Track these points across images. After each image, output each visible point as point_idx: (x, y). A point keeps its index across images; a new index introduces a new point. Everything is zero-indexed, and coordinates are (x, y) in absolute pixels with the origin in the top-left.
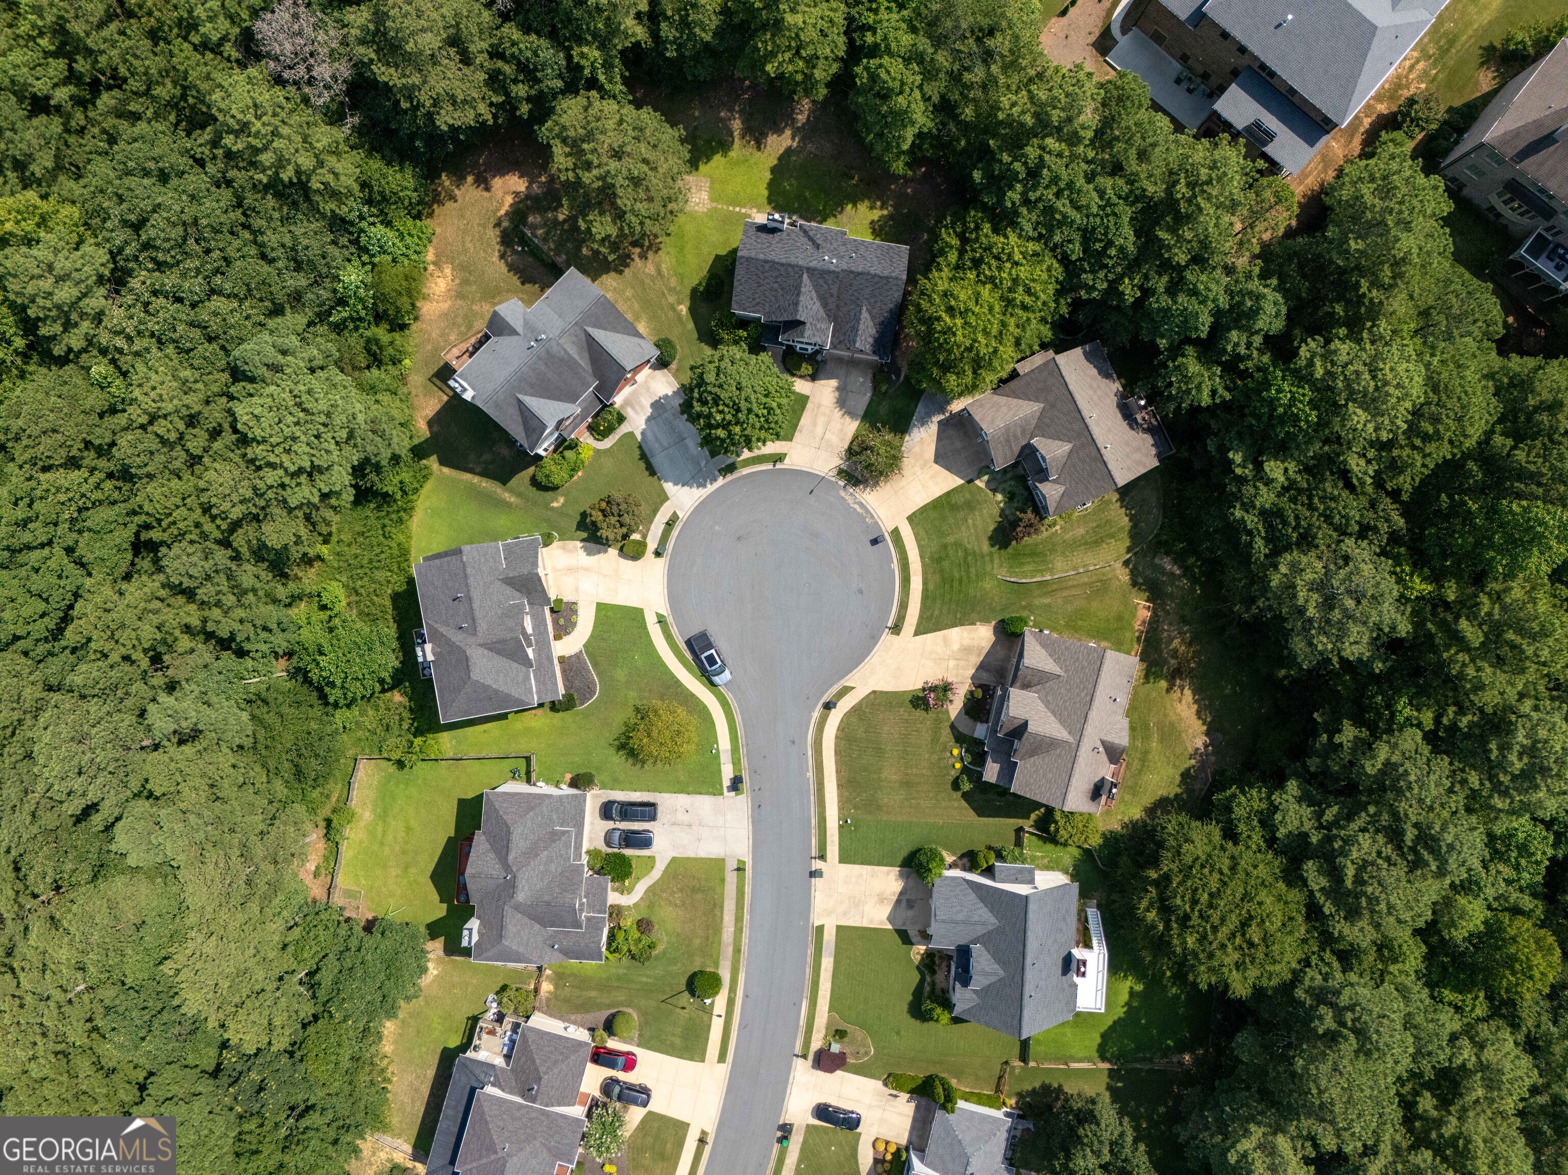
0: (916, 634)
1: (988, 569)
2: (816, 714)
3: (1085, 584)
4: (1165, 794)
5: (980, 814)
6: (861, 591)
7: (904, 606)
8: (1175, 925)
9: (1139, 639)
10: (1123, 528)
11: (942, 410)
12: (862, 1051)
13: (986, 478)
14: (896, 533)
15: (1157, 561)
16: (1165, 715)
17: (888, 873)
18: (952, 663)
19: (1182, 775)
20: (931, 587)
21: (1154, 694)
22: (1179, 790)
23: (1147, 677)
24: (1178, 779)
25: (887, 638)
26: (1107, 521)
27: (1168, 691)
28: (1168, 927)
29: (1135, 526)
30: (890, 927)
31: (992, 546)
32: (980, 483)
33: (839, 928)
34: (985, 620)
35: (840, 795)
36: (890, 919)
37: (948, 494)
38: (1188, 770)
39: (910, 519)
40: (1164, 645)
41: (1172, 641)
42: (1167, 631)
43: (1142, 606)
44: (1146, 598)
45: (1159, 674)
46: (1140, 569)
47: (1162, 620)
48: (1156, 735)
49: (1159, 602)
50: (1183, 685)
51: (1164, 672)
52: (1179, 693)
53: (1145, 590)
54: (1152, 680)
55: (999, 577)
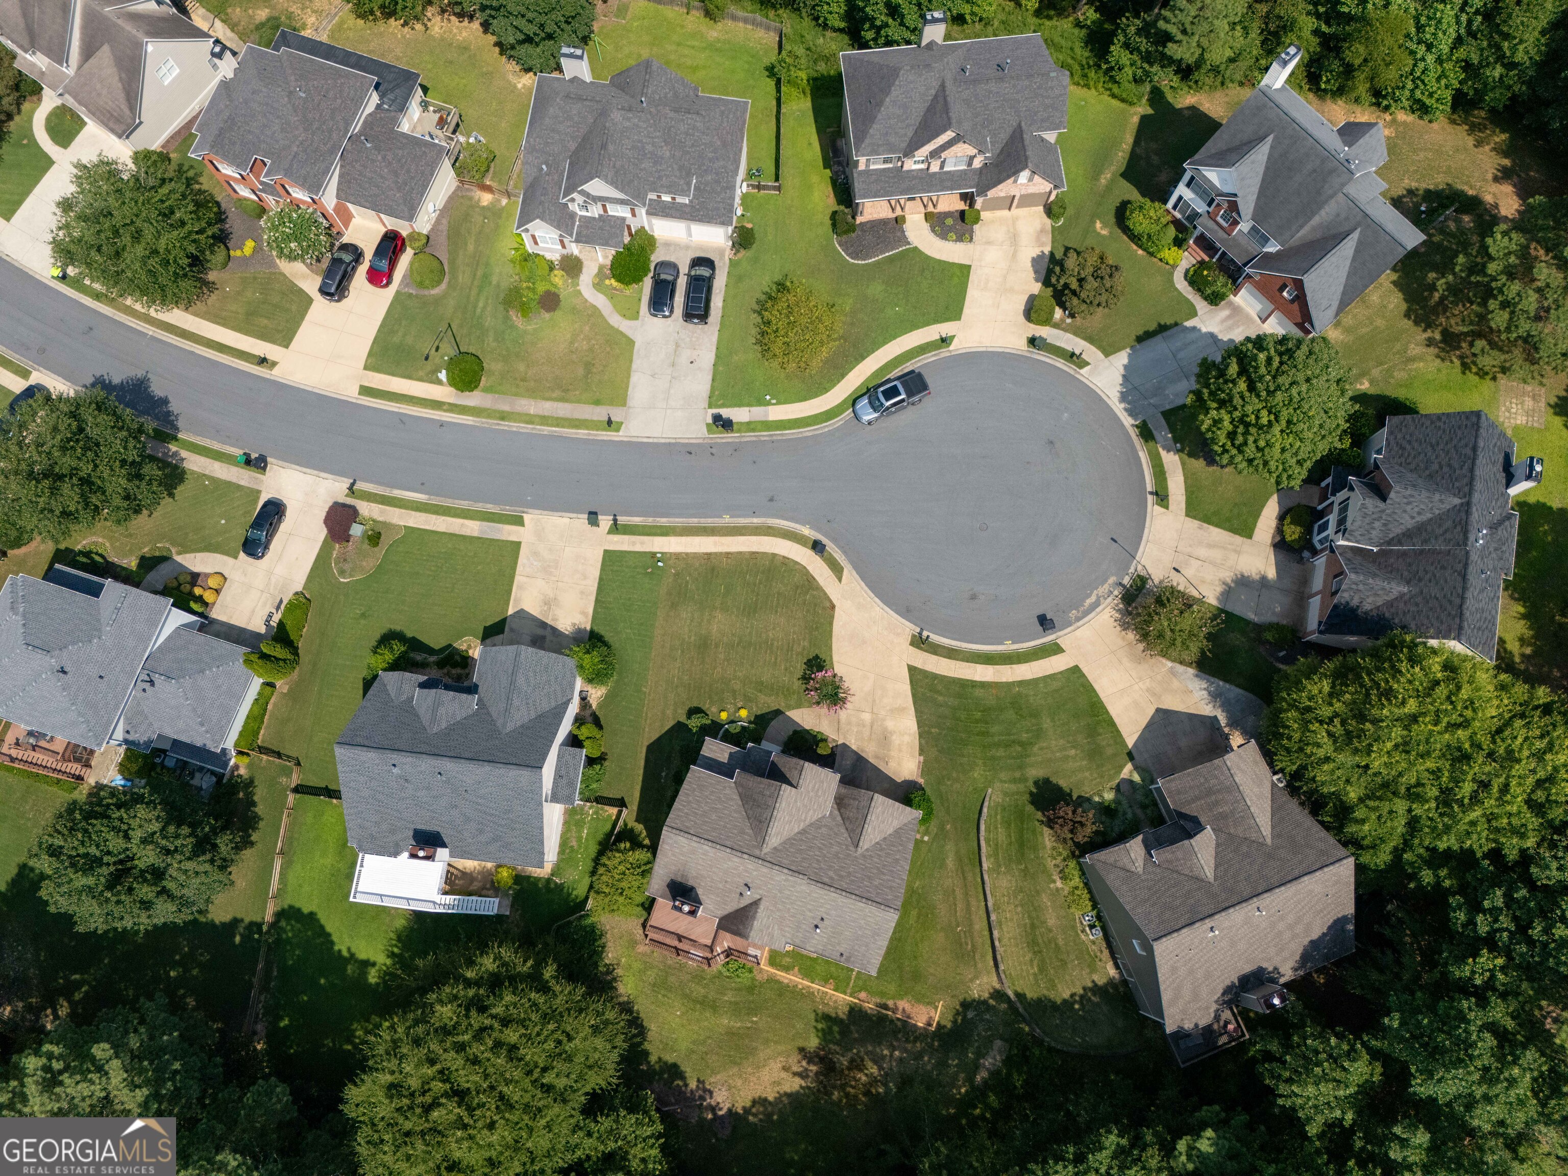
0: (912, 669)
1: (1003, 775)
2: (806, 531)
3: (971, 925)
4: (651, 1035)
5: (651, 748)
6: (973, 597)
7: (951, 654)
8: (471, 992)
9: (885, 1007)
10: (1054, 986)
11: (1234, 723)
12: (347, 567)
13: (1136, 778)
14: (1055, 649)
15: (998, 1043)
16: (767, 1041)
17: (584, 613)
18: (867, 717)
19: (675, 1066)
20: (979, 693)
21: (800, 1026)
22: (653, 1059)
23: (826, 1017)
24: (670, 1058)
25: (909, 629)
26: (1064, 963)
27: (802, 1050)
28: (468, 983)
29: (1054, 1006)
30: (511, 611)
31: (1036, 783)
32: (1128, 771)
33: (518, 545)
34: (925, 769)
35: (696, 556)
36: (521, 614)
37: (1111, 723)
38: (681, 1076)
39: (1076, 669)
40: (870, 1048)
41: (875, 1062)
42: (891, 1056)
43: (932, 1014)
44: (943, 1023)
45: (829, 1037)
46: (988, 1017)
47: (909, 1046)
48: (739, 1025)
49: (936, 1044)
50: (807, 1076)
51: (831, 1046)
52: (796, 1069)
53: (955, 1022)
54: (820, 1026)
55: (990, 790)
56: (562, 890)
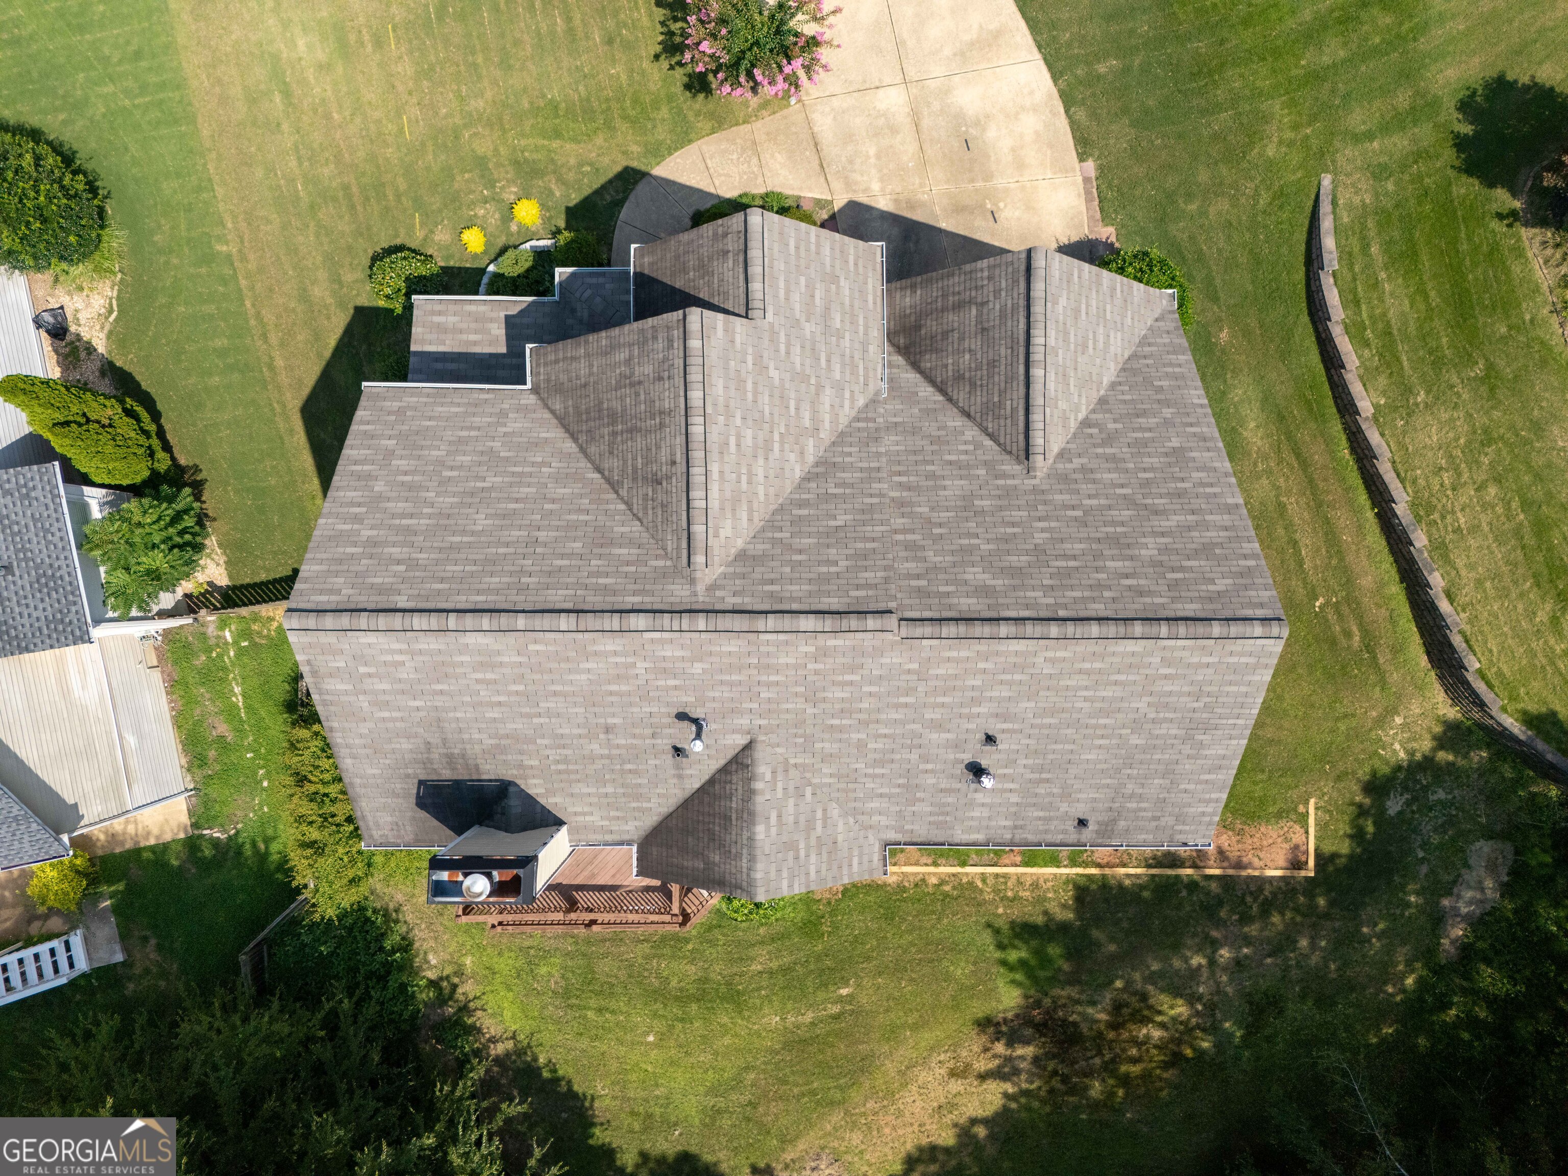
1: (1359, 118)
16: (892, 1034)
18: (893, 99)
21: (961, 970)
23: (1023, 931)
24: (668, 1144)
27: (985, 1024)
31: (1466, 106)
34: (1110, 193)
40: (1155, 966)
41: (1176, 992)
42: (1212, 962)
43: (1297, 837)
44: (1328, 848)
45: (1042, 974)
46: (1441, 795)
47: (1253, 930)
48: (809, 1017)
49: (1322, 902)
50: (1016, 1072)
51: (1057, 992)
52: (983, 1065)
53: (1358, 836)
54: (1013, 956)
55: (1327, 181)
56: (239, 853)
